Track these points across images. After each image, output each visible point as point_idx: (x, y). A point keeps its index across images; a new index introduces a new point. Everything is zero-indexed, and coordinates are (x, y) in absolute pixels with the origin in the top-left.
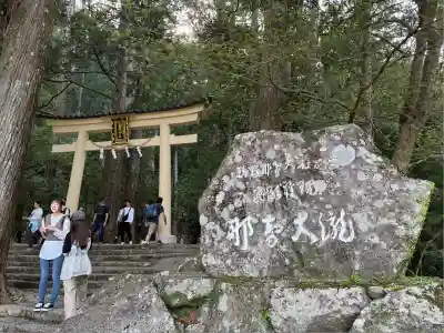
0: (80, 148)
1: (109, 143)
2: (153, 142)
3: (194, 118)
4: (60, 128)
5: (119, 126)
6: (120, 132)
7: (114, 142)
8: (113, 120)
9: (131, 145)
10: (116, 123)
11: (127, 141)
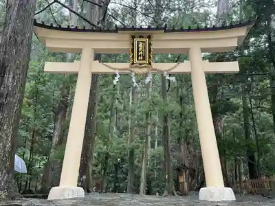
0: (85, 69)
1: (127, 65)
2: (182, 68)
3: (234, 43)
4: (56, 41)
5: (141, 45)
6: (140, 53)
7: (133, 64)
8: (133, 37)
9: (156, 70)
10: (136, 40)
11: (150, 64)
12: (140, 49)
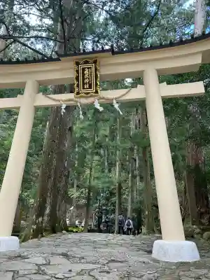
1: (72, 96)
2: (135, 94)
3: (198, 60)
5: (86, 72)
6: (87, 81)
7: (78, 93)
8: (77, 64)
9: (103, 98)
10: (81, 67)
11: (97, 92)
12: (86, 76)
